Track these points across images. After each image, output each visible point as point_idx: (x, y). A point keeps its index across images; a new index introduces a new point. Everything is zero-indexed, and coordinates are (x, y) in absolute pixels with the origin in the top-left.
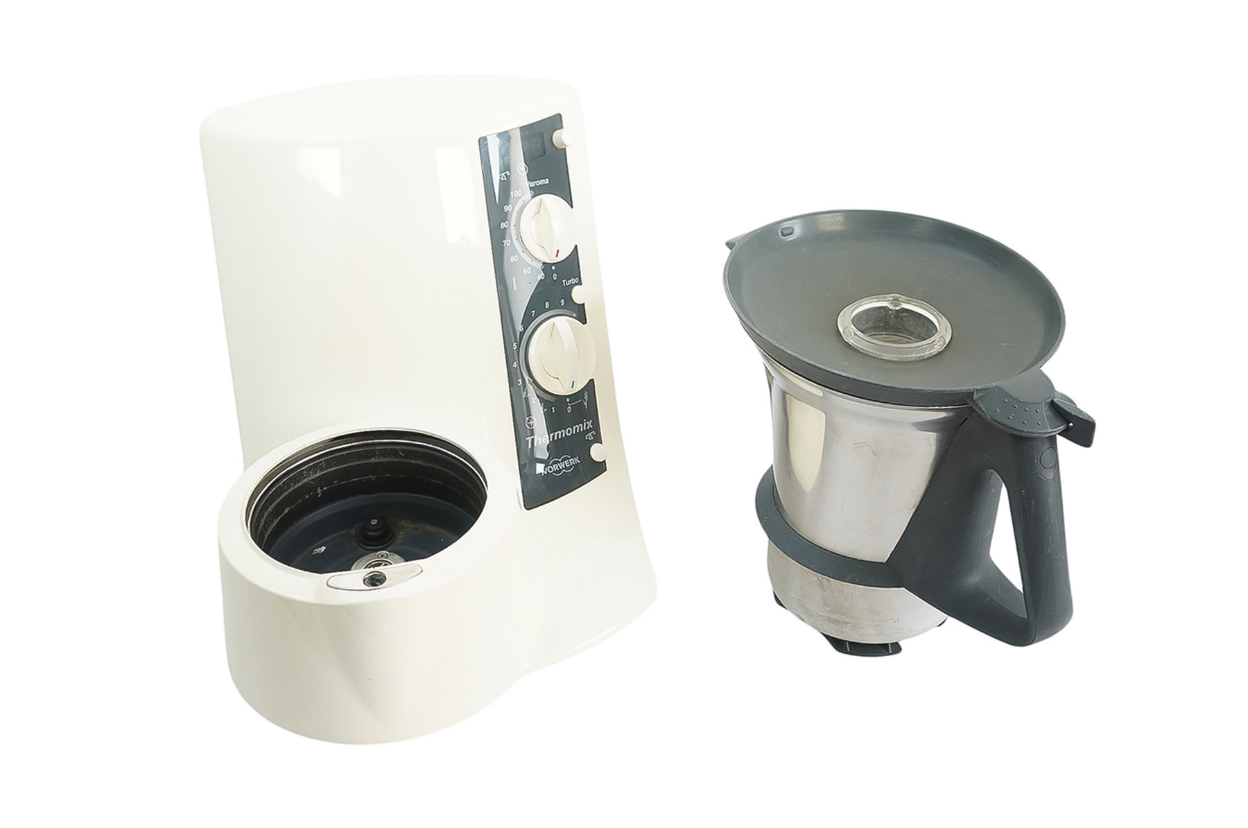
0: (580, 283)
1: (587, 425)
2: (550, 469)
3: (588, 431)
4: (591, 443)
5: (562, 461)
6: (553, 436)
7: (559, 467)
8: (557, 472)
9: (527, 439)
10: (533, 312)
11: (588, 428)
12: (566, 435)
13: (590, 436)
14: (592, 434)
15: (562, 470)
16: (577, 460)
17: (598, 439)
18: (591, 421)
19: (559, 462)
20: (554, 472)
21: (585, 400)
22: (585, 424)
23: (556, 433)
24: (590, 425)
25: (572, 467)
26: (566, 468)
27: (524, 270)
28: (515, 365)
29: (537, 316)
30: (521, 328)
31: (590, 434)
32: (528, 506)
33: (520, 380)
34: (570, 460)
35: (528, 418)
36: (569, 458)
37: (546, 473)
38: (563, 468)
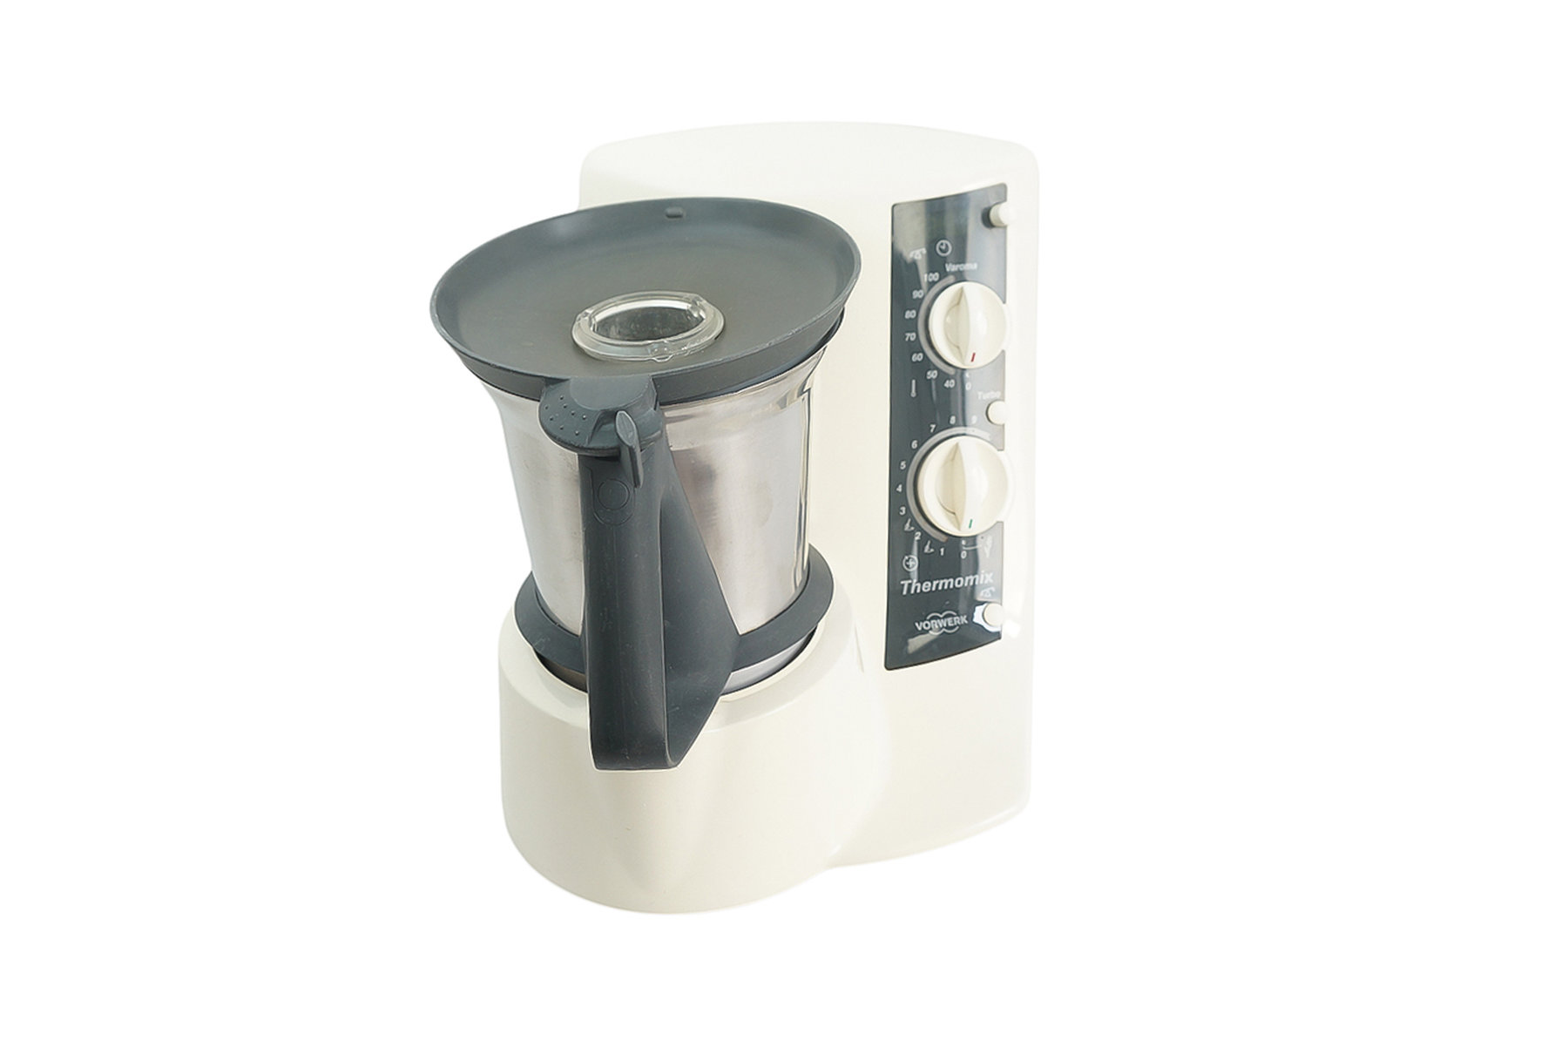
0: (1002, 399)
1: (985, 578)
2: (927, 625)
3: (985, 586)
5: (944, 618)
6: (938, 585)
7: (938, 625)
8: (935, 630)
9: (902, 582)
10: (933, 426)
11: (986, 582)
12: (954, 586)
14: (991, 591)
15: (941, 629)
16: (964, 619)
17: (997, 598)
18: (991, 574)
19: (940, 618)
20: (931, 629)
21: (987, 546)
22: (983, 576)
23: (942, 582)
24: (989, 578)
25: (955, 627)
26: (948, 627)
27: (929, 373)
28: (900, 489)
29: (936, 432)
30: (914, 445)
31: (987, 590)
32: (890, 665)
33: (903, 509)
34: (955, 618)
35: (907, 558)
36: (953, 616)
37: (920, 629)
38: (943, 627)
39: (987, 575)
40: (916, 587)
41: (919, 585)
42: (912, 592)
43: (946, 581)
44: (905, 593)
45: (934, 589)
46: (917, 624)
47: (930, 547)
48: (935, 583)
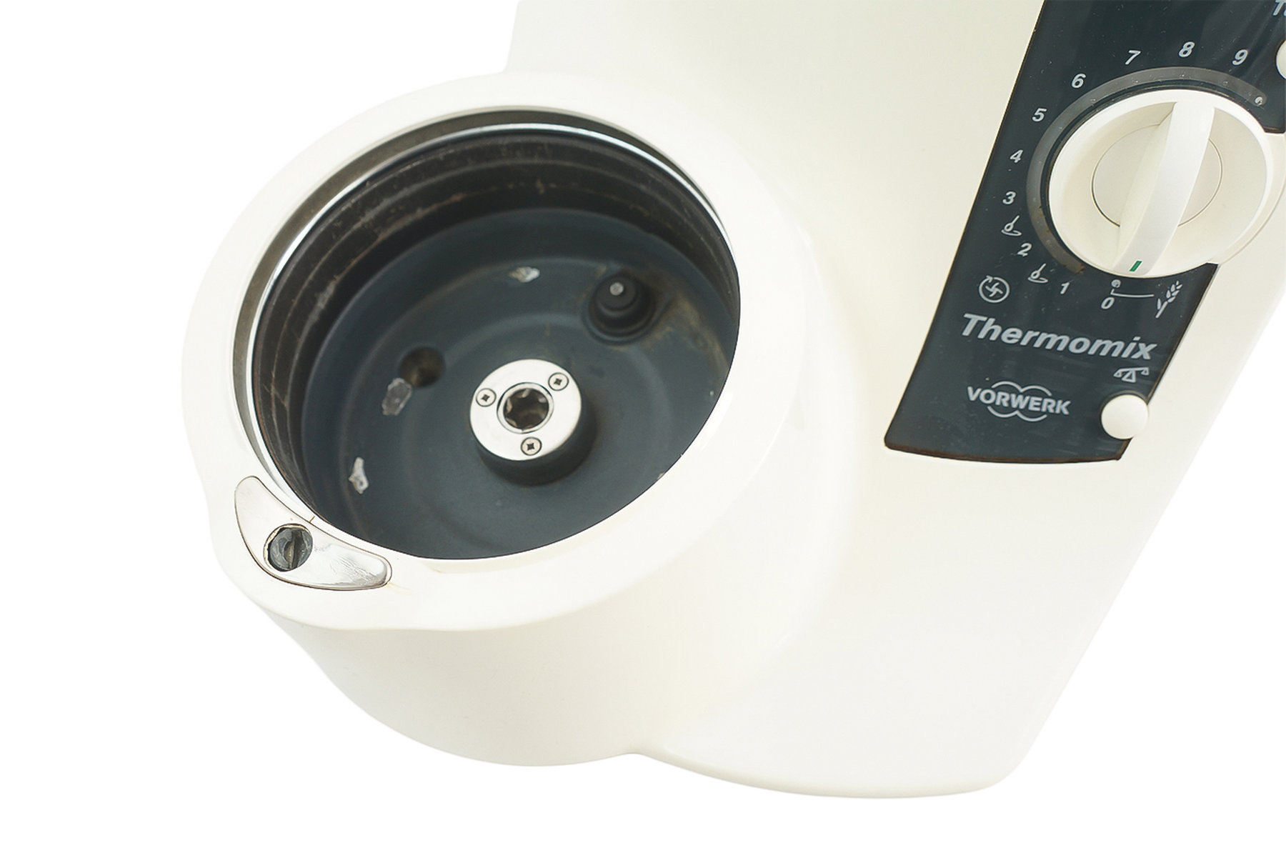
1: (1136, 350)
2: (988, 397)
3: (1129, 363)
4: (1121, 388)
5: (1025, 394)
6: (1034, 339)
7: (1009, 402)
8: (1000, 409)
9: (967, 316)
10: (1136, 54)
11: (1136, 356)
12: (1068, 348)
13: (1130, 375)
14: (1138, 373)
15: (1014, 410)
16: (1062, 407)
17: (1146, 388)
18: (1153, 344)
19: (1018, 393)
20: (993, 405)
21: (1165, 299)
22: (1132, 345)
23: (1044, 336)
24: (1145, 351)
25: (1041, 414)
26: (1026, 411)
28: (1017, 157)
29: (1136, 66)
30: (1078, 81)
31: (1133, 371)
32: (896, 439)
33: (1012, 195)
34: (1046, 401)
35: (990, 279)
36: (1044, 396)
37: (973, 398)
38: (1018, 408)
39: (1142, 346)
40: (991, 331)
41: (998, 329)
42: (982, 335)
43: (1054, 338)
44: (967, 332)
45: (1024, 343)
46: (970, 389)
47: (1042, 274)
48: (1030, 334)
